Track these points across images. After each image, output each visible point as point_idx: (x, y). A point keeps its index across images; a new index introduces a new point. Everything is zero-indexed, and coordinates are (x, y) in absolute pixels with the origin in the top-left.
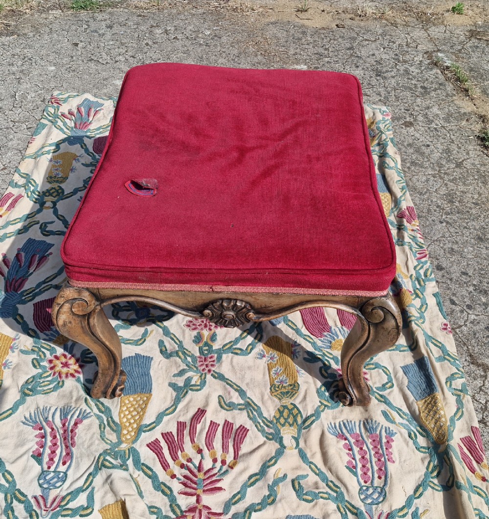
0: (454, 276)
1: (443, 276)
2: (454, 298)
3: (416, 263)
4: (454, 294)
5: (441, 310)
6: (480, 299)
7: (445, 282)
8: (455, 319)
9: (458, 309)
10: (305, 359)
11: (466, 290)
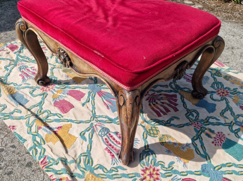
0: (17, 165)
1: (25, 160)
2: (13, 149)
4: (14, 152)
5: (19, 136)
7: (22, 156)
8: (9, 138)
9: (9, 145)
10: (69, 83)
11: (6, 161)
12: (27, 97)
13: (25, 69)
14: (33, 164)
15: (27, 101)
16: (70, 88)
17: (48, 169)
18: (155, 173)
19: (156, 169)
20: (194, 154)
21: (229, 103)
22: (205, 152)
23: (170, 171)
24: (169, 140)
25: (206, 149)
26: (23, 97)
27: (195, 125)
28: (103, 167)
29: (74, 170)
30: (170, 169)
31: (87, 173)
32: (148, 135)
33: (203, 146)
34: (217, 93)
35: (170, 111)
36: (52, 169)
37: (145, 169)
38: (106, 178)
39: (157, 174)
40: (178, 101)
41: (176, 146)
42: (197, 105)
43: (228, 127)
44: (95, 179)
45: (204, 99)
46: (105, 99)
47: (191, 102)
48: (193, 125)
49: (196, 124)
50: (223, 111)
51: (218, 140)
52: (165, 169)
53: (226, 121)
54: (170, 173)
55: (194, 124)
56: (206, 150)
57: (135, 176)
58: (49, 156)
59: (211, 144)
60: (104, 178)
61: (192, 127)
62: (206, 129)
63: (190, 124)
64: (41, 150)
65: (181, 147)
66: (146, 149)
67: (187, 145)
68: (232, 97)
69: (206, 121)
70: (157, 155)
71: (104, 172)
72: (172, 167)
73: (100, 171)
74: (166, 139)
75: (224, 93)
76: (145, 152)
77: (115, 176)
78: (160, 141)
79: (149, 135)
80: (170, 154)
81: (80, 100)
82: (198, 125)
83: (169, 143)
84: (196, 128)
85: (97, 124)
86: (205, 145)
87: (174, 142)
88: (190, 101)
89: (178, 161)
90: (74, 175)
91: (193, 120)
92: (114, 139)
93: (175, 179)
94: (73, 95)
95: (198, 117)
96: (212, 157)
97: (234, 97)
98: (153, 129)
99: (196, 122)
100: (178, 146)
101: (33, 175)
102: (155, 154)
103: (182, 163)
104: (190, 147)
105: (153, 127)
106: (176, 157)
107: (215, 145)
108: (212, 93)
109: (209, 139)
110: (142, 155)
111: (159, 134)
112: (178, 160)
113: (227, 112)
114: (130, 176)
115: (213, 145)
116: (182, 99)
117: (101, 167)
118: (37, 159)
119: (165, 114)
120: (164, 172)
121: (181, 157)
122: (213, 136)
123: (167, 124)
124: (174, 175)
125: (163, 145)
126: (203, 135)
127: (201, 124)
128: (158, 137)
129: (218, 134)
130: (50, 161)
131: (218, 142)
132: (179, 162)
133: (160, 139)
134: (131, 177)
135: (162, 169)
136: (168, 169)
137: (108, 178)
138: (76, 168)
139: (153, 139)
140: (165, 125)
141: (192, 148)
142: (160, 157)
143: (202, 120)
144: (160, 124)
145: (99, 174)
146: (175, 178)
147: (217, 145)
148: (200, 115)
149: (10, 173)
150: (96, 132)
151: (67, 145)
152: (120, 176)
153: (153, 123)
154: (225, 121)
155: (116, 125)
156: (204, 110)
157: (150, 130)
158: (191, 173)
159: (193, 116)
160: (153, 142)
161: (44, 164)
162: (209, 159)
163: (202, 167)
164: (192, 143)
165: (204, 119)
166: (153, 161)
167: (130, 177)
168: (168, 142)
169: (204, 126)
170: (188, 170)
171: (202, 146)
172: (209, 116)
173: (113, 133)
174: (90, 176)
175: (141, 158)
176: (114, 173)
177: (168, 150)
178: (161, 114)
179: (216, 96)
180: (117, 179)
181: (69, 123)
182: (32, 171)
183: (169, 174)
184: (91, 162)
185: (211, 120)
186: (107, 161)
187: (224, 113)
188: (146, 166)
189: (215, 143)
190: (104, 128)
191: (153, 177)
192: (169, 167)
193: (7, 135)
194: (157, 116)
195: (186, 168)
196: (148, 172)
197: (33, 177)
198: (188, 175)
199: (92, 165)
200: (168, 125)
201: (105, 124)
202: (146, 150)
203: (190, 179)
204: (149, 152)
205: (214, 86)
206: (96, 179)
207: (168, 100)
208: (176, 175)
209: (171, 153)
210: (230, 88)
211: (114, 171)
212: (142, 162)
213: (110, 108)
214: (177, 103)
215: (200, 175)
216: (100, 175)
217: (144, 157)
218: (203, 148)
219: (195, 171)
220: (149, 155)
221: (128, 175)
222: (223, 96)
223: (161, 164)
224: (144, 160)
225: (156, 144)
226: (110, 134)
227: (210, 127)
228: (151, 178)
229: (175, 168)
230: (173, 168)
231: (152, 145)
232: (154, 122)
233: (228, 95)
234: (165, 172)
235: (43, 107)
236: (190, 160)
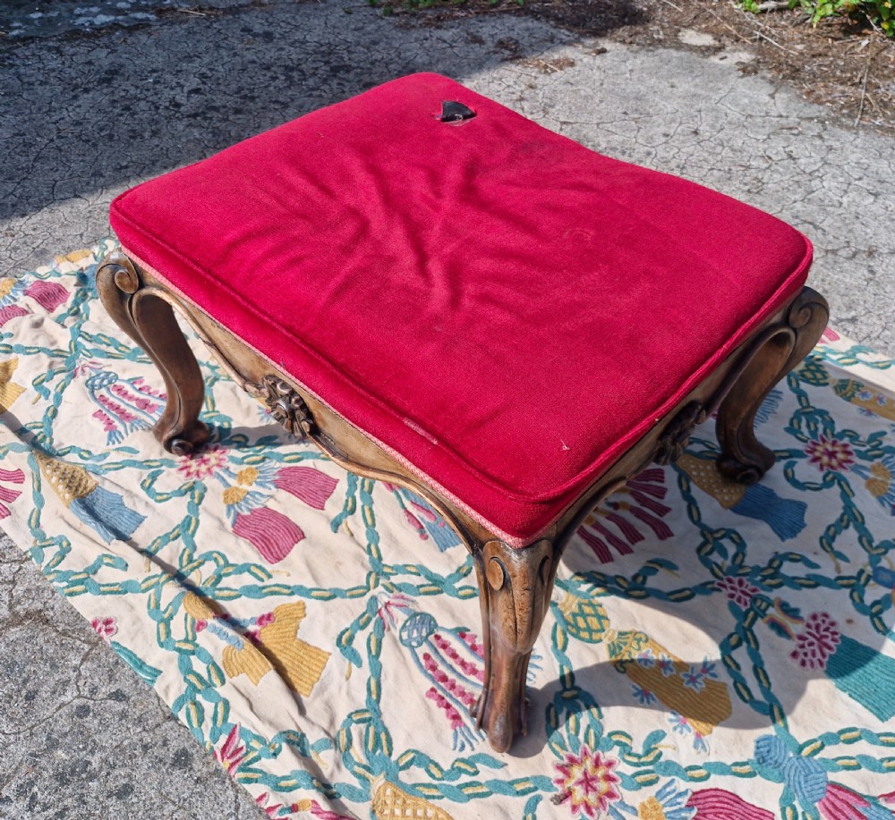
0: (144, 763)
1: (165, 743)
2: (119, 707)
3: (232, 719)
4: (123, 715)
5: (131, 655)
6: (68, 749)
7: (153, 730)
8: (99, 666)
9: (103, 690)
11: (103, 748)
12: (134, 504)
13: (108, 389)
14: (195, 756)
15: (141, 520)
16: (280, 458)
17: (250, 775)
18: (600, 773)
19: (603, 761)
20: (729, 702)
21: (854, 494)
22: (766, 692)
23: (650, 768)
24: (644, 651)
25: (771, 680)
26: (123, 504)
27: (733, 588)
28: (428, 758)
29: (332, 775)
30: (650, 758)
31: (378, 781)
32: (569, 636)
33: (760, 671)
34: (811, 456)
35: (643, 538)
36: (261, 771)
37: (566, 761)
38: (441, 797)
39: (609, 778)
40: (668, 496)
41: (668, 672)
42: (738, 509)
43: (848, 591)
44: (405, 802)
45: (763, 483)
46: (408, 498)
47: (717, 499)
48: (724, 589)
49: (736, 585)
50: (831, 532)
51: (811, 644)
52: (635, 760)
53: (842, 568)
54: (652, 772)
55: (728, 585)
56: (769, 684)
57: (536, 789)
58: (244, 725)
59: (789, 660)
60: (434, 797)
61: (721, 599)
62: (770, 604)
63: (716, 586)
64: (213, 704)
65: (686, 675)
66: (565, 689)
67: (707, 667)
68: (866, 473)
69: (771, 571)
70: (603, 710)
71: (432, 776)
72: (657, 752)
73: (418, 775)
74: (633, 651)
75: (835, 457)
76: (564, 699)
77: (470, 791)
78: (613, 658)
79: (573, 635)
80: (648, 702)
81: (323, 509)
82: (743, 588)
83: (643, 663)
84: (735, 600)
85: (392, 601)
86: (766, 667)
87: (660, 658)
88: (711, 493)
89: (675, 729)
90: (334, 790)
91: (724, 570)
92: (454, 656)
93: (669, 793)
94: (296, 488)
95: (741, 556)
96: (792, 708)
97: (873, 469)
98: (587, 610)
99: (736, 579)
100: (674, 673)
101: (201, 794)
102: (596, 706)
103: (691, 737)
104: (714, 675)
105: (586, 604)
106: (669, 715)
107: (803, 663)
108: (791, 456)
109: (783, 640)
110: (552, 710)
111: (607, 629)
112: (675, 724)
113: (844, 532)
114: (519, 787)
115: (795, 664)
116: (685, 488)
117: (420, 759)
118: (207, 738)
119: (624, 550)
120: (630, 770)
121: (687, 714)
122: (796, 628)
123: (634, 589)
124: (664, 780)
125: (622, 669)
126: (761, 628)
127: (753, 587)
128: (606, 641)
129: (812, 623)
130: (251, 744)
131: (814, 654)
132: (681, 732)
133: (613, 649)
134: (523, 793)
135: (625, 761)
136: (642, 760)
137: (445, 799)
138: (338, 766)
139: (589, 649)
140: (627, 594)
141: (725, 678)
142: (615, 717)
143: (757, 570)
144: (610, 591)
145: (415, 785)
146: (668, 790)
147: (808, 663)
148: (750, 547)
149: (124, 792)
150: (389, 629)
151: (301, 683)
152: (485, 790)
153: (585, 587)
154: (838, 569)
155: (456, 599)
156: (764, 528)
157: (574, 615)
158: (722, 769)
159: (724, 553)
160: (590, 662)
161: (233, 754)
162: (783, 716)
163: (758, 748)
164: (723, 660)
165: (762, 566)
166: (592, 731)
167: (518, 792)
168: (640, 660)
169: (763, 593)
170: (712, 759)
171: (758, 668)
172: (781, 551)
173: (450, 631)
174: (389, 792)
175: (553, 724)
176: (465, 779)
177: (640, 688)
178: (613, 550)
179: (806, 470)
180: (478, 799)
181: (296, 598)
182: (197, 782)
183: (649, 777)
184: (384, 742)
185: (788, 569)
186: (439, 737)
187: (833, 539)
188: (570, 752)
189: (802, 656)
190: (416, 614)
191: (594, 789)
192: (647, 753)
193: (88, 654)
194: (597, 559)
195: (702, 752)
196: (577, 773)
197: (202, 802)
198: (713, 776)
199: (390, 754)
200: (637, 593)
201: (418, 599)
202: (567, 694)
203: (719, 793)
204: (578, 701)
205: (800, 427)
206: (408, 802)
207: (632, 494)
208: (673, 781)
209: (651, 701)
210: (859, 433)
211: (466, 772)
212: (554, 736)
213: (428, 533)
214: (665, 502)
215: (751, 775)
216: (421, 788)
217: (562, 717)
218: (762, 677)
219: (736, 764)
220: (577, 710)
221: (512, 783)
222: (832, 467)
223: (618, 743)
224: (562, 730)
225: (600, 667)
226: (438, 637)
227: (786, 594)
228: (587, 792)
229: (668, 755)
230: (661, 754)
231: (587, 672)
232: (589, 585)
233: (850, 461)
234: (634, 770)
235: (197, 539)
236: (716, 723)
